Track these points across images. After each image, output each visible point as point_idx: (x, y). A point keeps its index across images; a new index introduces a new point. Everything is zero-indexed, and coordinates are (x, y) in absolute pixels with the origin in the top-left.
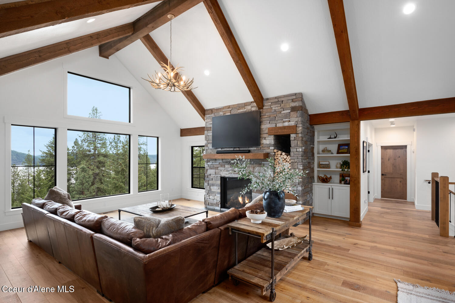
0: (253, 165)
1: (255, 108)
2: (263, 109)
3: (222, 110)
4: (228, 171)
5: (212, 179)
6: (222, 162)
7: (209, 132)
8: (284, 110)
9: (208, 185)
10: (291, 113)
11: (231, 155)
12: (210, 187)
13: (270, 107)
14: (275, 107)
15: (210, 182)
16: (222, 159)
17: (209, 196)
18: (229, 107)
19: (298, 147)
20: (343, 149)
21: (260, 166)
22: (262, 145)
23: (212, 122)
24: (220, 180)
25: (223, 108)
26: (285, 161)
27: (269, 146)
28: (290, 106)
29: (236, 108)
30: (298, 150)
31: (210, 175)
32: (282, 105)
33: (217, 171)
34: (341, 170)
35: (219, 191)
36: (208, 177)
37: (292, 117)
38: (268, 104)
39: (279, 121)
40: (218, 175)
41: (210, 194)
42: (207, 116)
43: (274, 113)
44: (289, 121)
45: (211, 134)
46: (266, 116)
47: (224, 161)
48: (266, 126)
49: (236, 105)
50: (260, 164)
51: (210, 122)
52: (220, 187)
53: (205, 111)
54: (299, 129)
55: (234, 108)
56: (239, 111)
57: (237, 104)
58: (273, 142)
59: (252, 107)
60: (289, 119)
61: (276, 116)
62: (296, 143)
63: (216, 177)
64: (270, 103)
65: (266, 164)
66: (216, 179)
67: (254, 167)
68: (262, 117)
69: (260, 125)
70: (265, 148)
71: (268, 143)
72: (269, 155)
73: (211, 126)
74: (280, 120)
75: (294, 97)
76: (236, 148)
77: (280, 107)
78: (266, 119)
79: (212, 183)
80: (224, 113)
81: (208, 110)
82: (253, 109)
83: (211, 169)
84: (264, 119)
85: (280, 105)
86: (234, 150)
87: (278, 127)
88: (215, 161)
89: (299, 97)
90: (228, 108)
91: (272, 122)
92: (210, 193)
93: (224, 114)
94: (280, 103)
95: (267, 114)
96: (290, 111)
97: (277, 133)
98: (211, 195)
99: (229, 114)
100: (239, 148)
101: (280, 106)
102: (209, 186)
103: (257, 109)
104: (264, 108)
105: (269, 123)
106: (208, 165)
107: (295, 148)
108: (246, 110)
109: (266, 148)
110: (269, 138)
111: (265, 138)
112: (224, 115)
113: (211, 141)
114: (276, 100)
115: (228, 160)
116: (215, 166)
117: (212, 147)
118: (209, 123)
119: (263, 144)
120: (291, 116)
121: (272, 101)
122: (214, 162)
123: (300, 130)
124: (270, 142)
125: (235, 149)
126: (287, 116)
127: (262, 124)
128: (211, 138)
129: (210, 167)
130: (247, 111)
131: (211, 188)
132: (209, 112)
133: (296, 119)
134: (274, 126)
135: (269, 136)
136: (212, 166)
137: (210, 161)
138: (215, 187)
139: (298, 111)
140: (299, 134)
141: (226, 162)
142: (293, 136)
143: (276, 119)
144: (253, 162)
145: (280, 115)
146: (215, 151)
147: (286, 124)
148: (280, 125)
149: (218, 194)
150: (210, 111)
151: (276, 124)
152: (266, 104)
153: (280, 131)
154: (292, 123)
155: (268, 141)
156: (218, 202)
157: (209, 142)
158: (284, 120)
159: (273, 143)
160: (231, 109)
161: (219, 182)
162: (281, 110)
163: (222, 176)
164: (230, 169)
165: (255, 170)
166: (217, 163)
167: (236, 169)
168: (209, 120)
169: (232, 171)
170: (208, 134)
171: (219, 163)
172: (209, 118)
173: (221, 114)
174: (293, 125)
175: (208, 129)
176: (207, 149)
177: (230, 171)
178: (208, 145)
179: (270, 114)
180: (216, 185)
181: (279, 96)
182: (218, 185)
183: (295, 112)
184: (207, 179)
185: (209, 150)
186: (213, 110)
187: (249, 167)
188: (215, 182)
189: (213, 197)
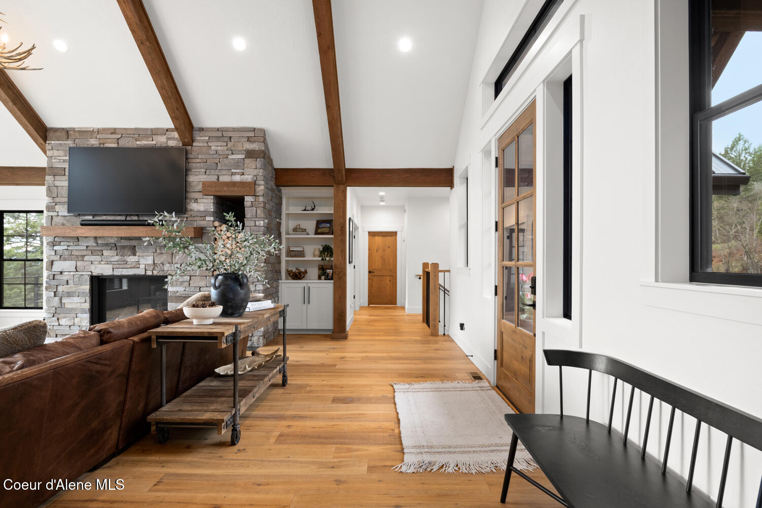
1: (176, 142)
2: (192, 146)
3: (95, 135)
4: (108, 263)
5: (67, 281)
6: (95, 244)
7: (56, 177)
8: (232, 154)
9: (55, 296)
10: (245, 160)
11: (119, 229)
12: (61, 300)
13: (206, 145)
14: (215, 146)
15: (60, 289)
16: (96, 238)
17: (58, 319)
18: (114, 131)
19: (257, 219)
20: (324, 227)
22: (190, 213)
23: (67, 158)
24: (88, 283)
25: (99, 131)
27: (204, 215)
28: (244, 149)
29: (131, 136)
30: (257, 224)
31: (61, 273)
32: (230, 144)
33: (79, 263)
34: (320, 259)
35: (87, 306)
36: (56, 277)
37: (247, 168)
38: (202, 138)
39: (224, 172)
40: (84, 273)
41: (62, 315)
42: (53, 142)
43: (214, 156)
44: (243, 174)
45: (66, 184)
46: (198, 160)
47: (100, 242)
48: (197, 179)
49: (131, 129)
51: (63, 158)
52: (88, 299)
53: (46, 131)
54: (260, 189)
55: (128, 135)
56: (138, 143)
57: (133, 127)
58: (212, 207)
59: (168, 139)
60: (242, 171)
61: (218, 162)
62: (255, 211)
63: (79, 277)
66: (79, 280)
67: (172, 254)
68: (190, 161)
69: (186, 175)
70: (195, 219)
71: (203, 210)
72: (204, 231)
73: (66, 165)
74: (226, 171)
75: (252, 134)
76: (130, 215)
77: (226, 148)
78: (198, 165)
79: (66, 290)
80: (102, 141)
81: (56, 130)
82: (172, 143)
83: (65, 260)
84: (194, 165)
85: (225, 144)
86: (126, 220)
87: (221, 182)
88: (77, 243)
89: (259, 135)
90: (112, 133)
91: (210, 172)
92: (60, 314)
93: (100, 144)
94: (226, 139)
95: (200, 157)
96: (244, 157)
97: (220, 191)
98: (65, 317)
99: (115, 145)
100: (138, 215)
101: (227, 146)
102: (57, 299)
103: (181, 145)
104: (194, 144)
105: (204, 173)
106: (55, 250)
107: (253, 219)
108: (154, 142)
109: (199, 218)
110: (205, 201)
111: (196, 200)
112: (102, 146)
113: (66, 200)
114: (219, 134)
115: (112, 241)
116: (74, 253)
117: (69, 211)
118: (60, 158)
119: (191, 210)
120: (246, 165)
121: (210, 134)
122: (72, 244)
123: (262, 190)
124: (206, 208)
125: (128, 218)
126: (239, 164)
127: (190, 173)
128: (64, 192)
129: (61, 256)
130: (158, 145)
131: (63, 301)
132: (58, 134)
133: (255, 172)
134: (213, 178)
135: (205, 197)
136: (66, 253)
137: (62, 243)
138: (76, 299)
139: (258, 159)
140: (260, 197)
141: (107, 245)
142: (248, 200)
143: (219, 168)
145: (226, 161)
146: (78, 220)
147: (237, 178)
148: (225, 179)
149: (83, 311)
150: (64, 134)
151: (218, 177)
152: (198, 138)
153: (225, 189)
154: (248, 178)
155: (202, 205)
157: (57, 200)
158: (233, 171)
159: (212, 210)
160: (120, 136)
161: (87, 288)
162: (227, 152)
163: (94, 274)
164: (117, 258)
165: (175, 258)
166: (82, 246)
167: (132, 259)
168: (60, 151)
169: (120, 262)
170: (57, 183)
171: (87, 247)
172: (60, 148)
173: (94, 142)
174: (250, 180)
175: (56, 171)
176: (52, 216)
177: (116, 263)
178: (55, 208)
179: (206, 156)
180: (77, 294)
181: (223, 128)
182: (83, 293)
183: (253, 159)
184: (54, 283)
185: (59, 218)
186: (72, 132)
187: (162, 253)
188: (76, 288)
189: (70, 320)
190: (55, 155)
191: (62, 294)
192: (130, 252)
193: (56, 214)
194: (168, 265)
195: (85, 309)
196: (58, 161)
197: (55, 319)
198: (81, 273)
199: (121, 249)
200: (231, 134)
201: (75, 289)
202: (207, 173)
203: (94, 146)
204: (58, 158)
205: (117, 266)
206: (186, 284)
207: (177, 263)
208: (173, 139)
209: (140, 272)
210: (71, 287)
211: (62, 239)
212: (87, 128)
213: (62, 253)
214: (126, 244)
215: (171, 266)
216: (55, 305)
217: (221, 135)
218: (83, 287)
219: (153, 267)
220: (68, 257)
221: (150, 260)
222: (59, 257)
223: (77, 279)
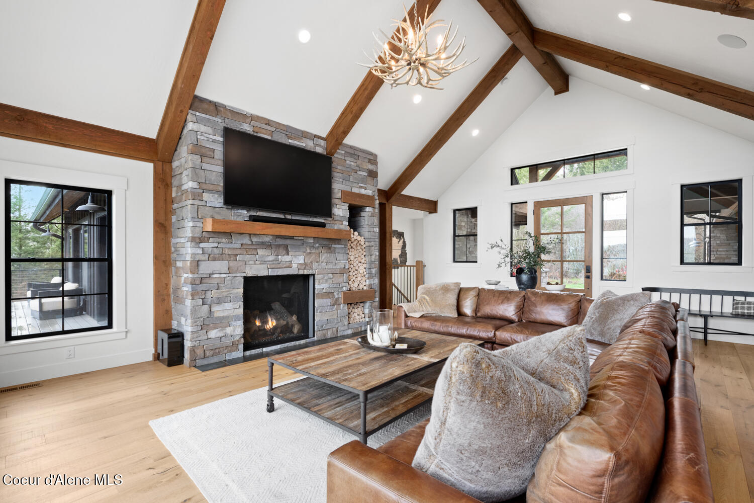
0: (318, 249)
3: (248, 120)
4: (263, 262)
5: (218, 284)
6: (250, 243)
7: (205, 159)
10: (367, 177)
12: (210, 308)
13: (343, 158)
14: (350, 162)
15: (209, 295)
17: (207, 332)
18: (268, 122)
19: (375, 226)
21: (329, 251)
22: (333, 217)
23: (221, 139)
24: (242, 285)
25: (254, 118)
26: (358, 244)
27: (341, 219)
28: (367, 168)
31: (210, 275)
32: (359, 162)
33: (232, 264)
35: (240, 311)
36: (203, 281)
37: (368, 184)
38: (341, 152)
39: (355, 185)
40: (238, 275)
42: (198, 114)
43: (348, 170)
44: (366, 188)
45: (220, 169)
46: (338, 171)
47: (255, 240)
49: (284, 125)
50: (330, 248)
51: (212, 137)
52: (241, 304)
53: (194, 98)
55: (282, 131)
56: (290, 141)
57: (286, 124)
58: (349, 213)
59: (316, 145)
60: (365, 186)
61: (350, 175)
64: (344, 152)
65: (339, 248)
66: (232, 283)
67: (319, 253)
69: (331, 182)
70: (336, 222)
71: (342, 215)
73: (219, 148)
74: (356, 183)
75: (371, 157)
77: (355, 164)
78: (338, 175)
79: (216, 296)
80: (256, 130)
81: (202, 100)
82: (319, 150)
83: (214, 259)
84: (335, 174)
85: (356, 161)
87: (353, 192)
88: (230, 240)
90: (266, 124)
91: (346, 183)
94: (356, 157)
95: (339, 167)
97: (353, 201)
98: (215, 328)
99: (269, 138)
100: (291, 214)
101: (357, 163)
102: (206, 307)
105: (341, 183)
106: (203, 248)
107: (372, 226)
108: (304, 145)
110: (343, 207)
111: (338, 206)
112: (255, 134)
114: (352, 151)
115: (267, 239)
116: (227, 251)
117: (224, 203)
118: (208, 136)
119: (334, 214)
120: (367, 182)
121: (346, 150)
122: (224, 240)
123: (377, 203)
124: (344, 213)
126: (363, 180)
127: (333, 180)
129: (210, 255)
130: (308, 148)
131: (213, 309)
132: (205, 106)
133: (374, 188)
134: (348, 189)
135: (344, 204)
136: (216, 251)
137: (211, 240)
138: (228, 306)
139: (375, 178)
140: (376, 209)
142: (370, 210)
143: (351, 180)
144: (317, 245)
145: (356, 176)
146: (230, 214)
147: (363, 191)
148: (356, 190)
149: (235, 318)
151: (352, 188)
152: (338, 151)
153: (358, 199)
154: (369, 192)
155: (341, 211)
156: (237, 338)
157: (204, 186)
158: (360, 184)
159: (348, 216)
160: (274, 129)
162: (357, 168)
163: (248, 275)
164: (271, 258)
165: (322, 257)
166: (237, 242)
167: (287, 258)
168: (207, 128)
169: (274, 262)
170: (205, 166)
171: (242, 244)
172: (208, 124)
173: (247, 128)
174: (371, 194)
175: (204, 150)
176: (198, 206)
177: (270, 263)
178: (202, 196)
179: (344, 169)
180: (229, 299)
181: (354, 147)
182: (236, 297)
183: (372, 178)
184: (201, 288)
185: (207, 208)
186: (222, 109)
187: (310, 253)
188: (229, 293)
189: (222, 330)
190: (201, 131)
191: (211, 301)
192: (285, 252)
193: (204, 204)
194: (317, 264)
195: (238, 316)
196: (205, 139)
197: (205, 331)
198: (234, 275)
199: (276, 248)
200: (360, 154)
201: (226, 293)
202: (343, 183)
203: (247, 132)
204: (205, 135)
205: (273, 266)
206: (330, 281)
207: (322, 262)
208: (319, 145)
209: (293, 271)
210: (223, 292)
211: (212, 235)
212: (240, 110)
213: (212, 251)
214: (281, 243)
215: (319, 265)
216: (202, 315)
217: (353, 153)
218: (235, 291)
219: (304, 266)
220: (219, 256)
221: (301, 260)
222: (207, 256)
223: (229, 282)
